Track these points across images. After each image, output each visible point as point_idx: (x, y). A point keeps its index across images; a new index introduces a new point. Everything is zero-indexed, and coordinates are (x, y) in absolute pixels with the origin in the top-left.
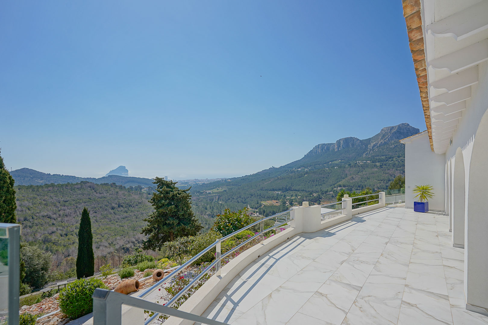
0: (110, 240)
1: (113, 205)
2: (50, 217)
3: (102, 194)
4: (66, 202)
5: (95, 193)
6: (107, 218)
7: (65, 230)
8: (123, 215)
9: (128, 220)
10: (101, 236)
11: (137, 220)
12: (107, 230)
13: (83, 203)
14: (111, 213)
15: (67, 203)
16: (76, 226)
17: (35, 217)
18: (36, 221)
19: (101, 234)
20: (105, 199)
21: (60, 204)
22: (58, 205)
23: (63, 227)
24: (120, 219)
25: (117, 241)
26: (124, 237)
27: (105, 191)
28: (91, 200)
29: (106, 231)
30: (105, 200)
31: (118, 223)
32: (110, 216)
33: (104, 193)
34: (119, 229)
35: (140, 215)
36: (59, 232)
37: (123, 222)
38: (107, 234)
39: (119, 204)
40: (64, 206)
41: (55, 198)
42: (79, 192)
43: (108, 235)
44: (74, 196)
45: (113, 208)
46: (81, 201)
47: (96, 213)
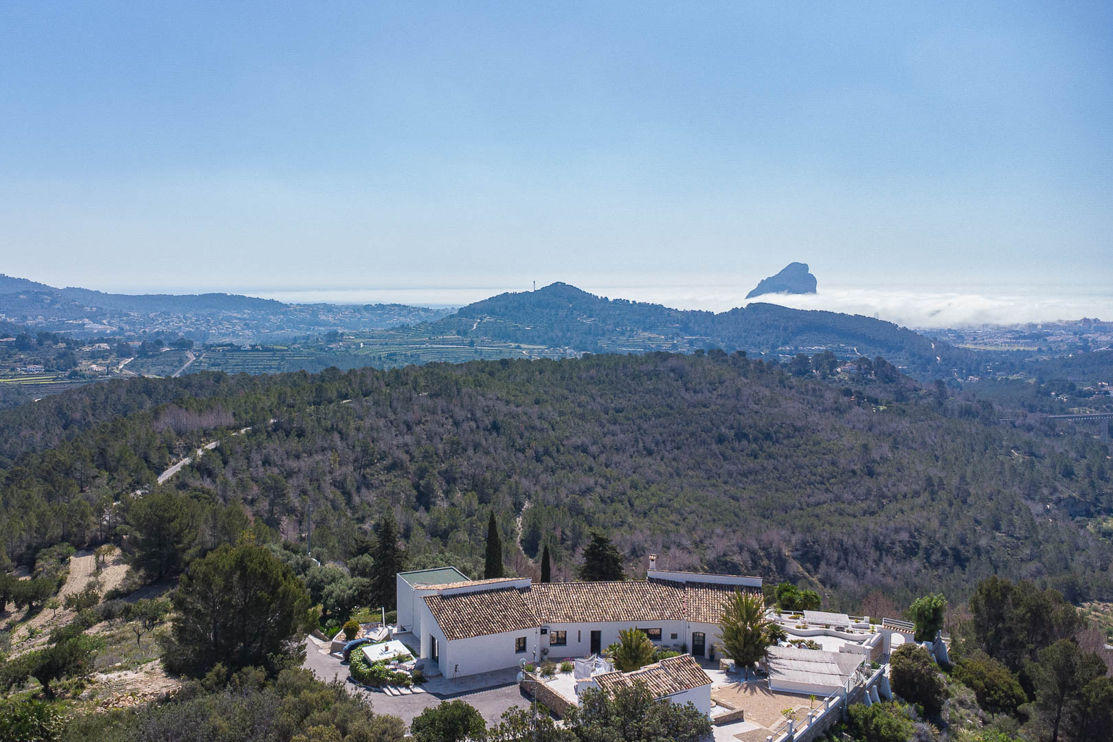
0: (699, 532)
1: (723, 430)
2: (585, 451)
3: (700, 395)
4: (618, 411)
5: (683, 392)
6: (703, 467)
7: (610, 487)
8: (743, 464)
9: (754, 481)
10: (679, 517)
11: (781, 484)
12: (696, 504)
13: (653, 419)
14: (715, 454)
15: (621, 414)
16: (632, 481)
17: (562, 449)
18: (563, 459)
19: (682, 511)
20: (703, 409)
21: (606, 416)
22: (604, 417)
23: (607, 479)
24: (735, 475)
25: (715, 538)
26: (734, 532)
27: (708, 386)
28: (672, 412)
29: (694, 506)
30: (704, 413)
31: (726, 487)
32: (710, 462)
33: (706, 391)
34: (726, 506)
35: (789, 473)
36: (599, 489)
37: (741, 485)
38: (694, 515)
39: (738, 430)
40: (615, 424)
41: (598, 399)
42: (649, 385)
43: (697, 519)
44: (637, 397)
45: (721, 440)
46: (650, 413)
47: (678, 448)
